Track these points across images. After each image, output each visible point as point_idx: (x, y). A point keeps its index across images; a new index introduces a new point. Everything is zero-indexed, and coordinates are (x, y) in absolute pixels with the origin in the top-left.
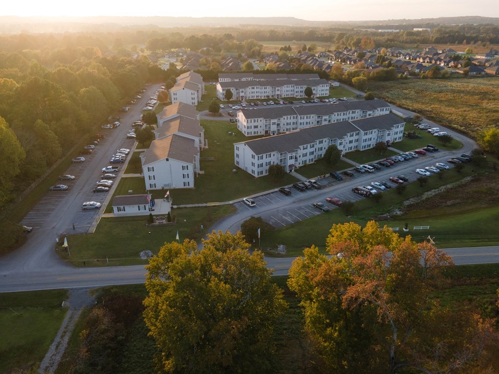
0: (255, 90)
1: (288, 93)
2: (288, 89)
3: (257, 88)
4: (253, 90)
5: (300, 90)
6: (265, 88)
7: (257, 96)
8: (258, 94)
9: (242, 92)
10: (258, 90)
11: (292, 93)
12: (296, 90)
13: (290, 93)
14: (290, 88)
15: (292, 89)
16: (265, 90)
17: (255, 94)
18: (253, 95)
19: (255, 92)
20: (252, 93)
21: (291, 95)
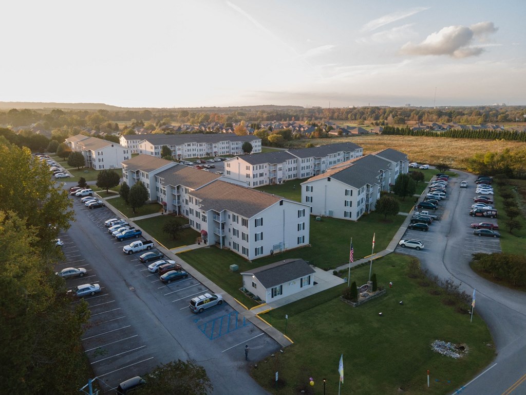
0: (191, 147)
1: (223, 150)
2: (223, 146)
3: (193, 145)
4: (189, 148)
5: (235, 146)
6: (200, 145)
7: (194, 155)
8: (194, 152)
9: (179, 149)
10: (194, 147)
11: (228, 150)
12: (232, 146)
13: (226, 150)
14: (226, 145)
15: (227, 145)
16: (201, 148)
17: (192, 153)
18: (189, 153)
19: (192, 150)
20: (188, 150)
21: (227, 153)
